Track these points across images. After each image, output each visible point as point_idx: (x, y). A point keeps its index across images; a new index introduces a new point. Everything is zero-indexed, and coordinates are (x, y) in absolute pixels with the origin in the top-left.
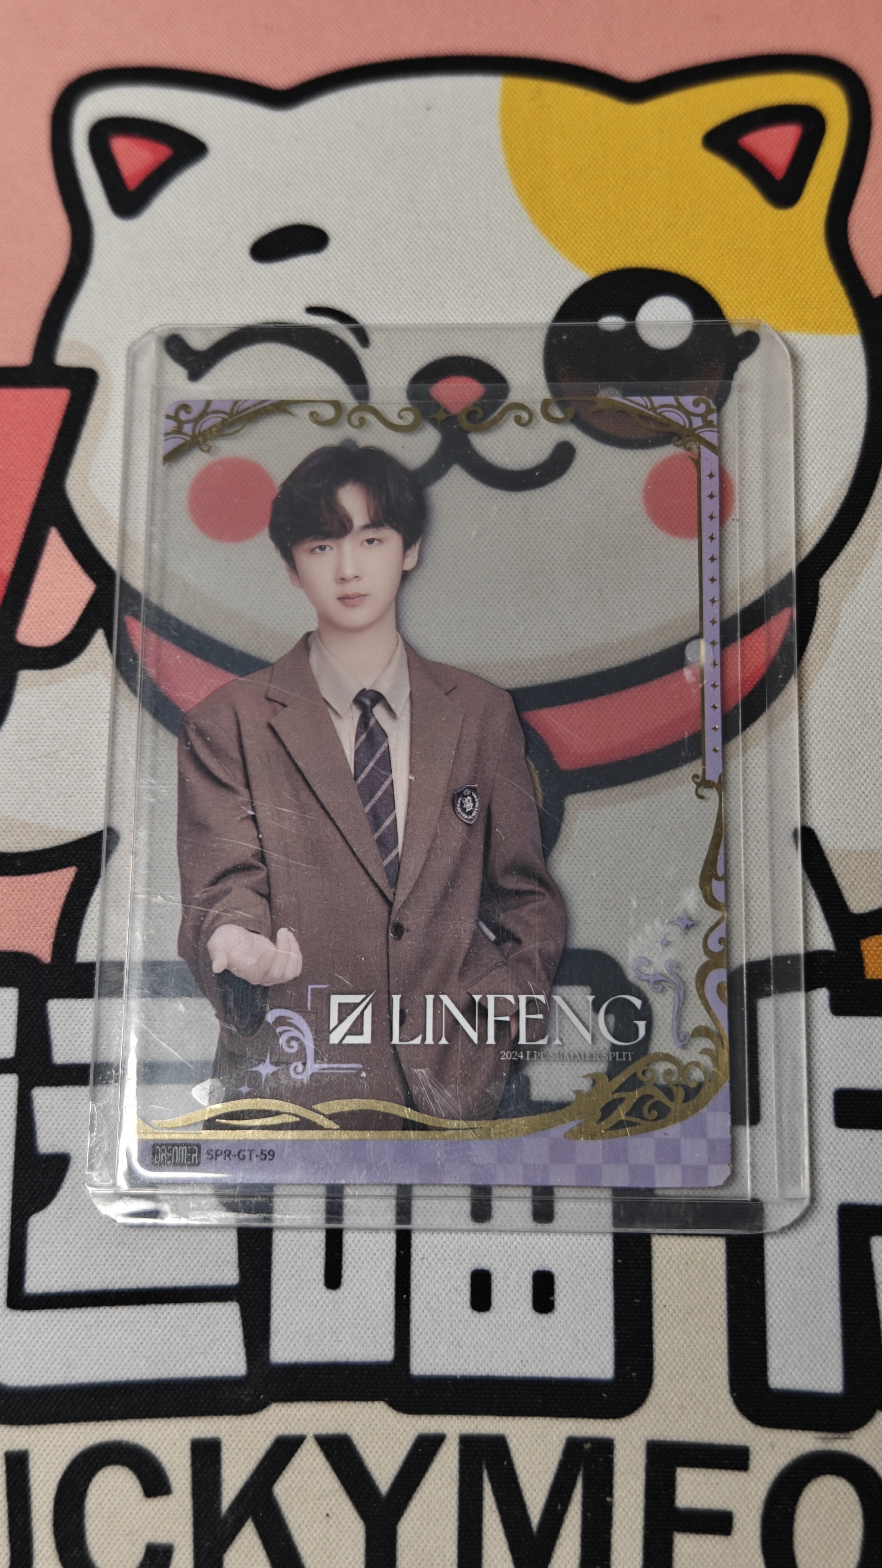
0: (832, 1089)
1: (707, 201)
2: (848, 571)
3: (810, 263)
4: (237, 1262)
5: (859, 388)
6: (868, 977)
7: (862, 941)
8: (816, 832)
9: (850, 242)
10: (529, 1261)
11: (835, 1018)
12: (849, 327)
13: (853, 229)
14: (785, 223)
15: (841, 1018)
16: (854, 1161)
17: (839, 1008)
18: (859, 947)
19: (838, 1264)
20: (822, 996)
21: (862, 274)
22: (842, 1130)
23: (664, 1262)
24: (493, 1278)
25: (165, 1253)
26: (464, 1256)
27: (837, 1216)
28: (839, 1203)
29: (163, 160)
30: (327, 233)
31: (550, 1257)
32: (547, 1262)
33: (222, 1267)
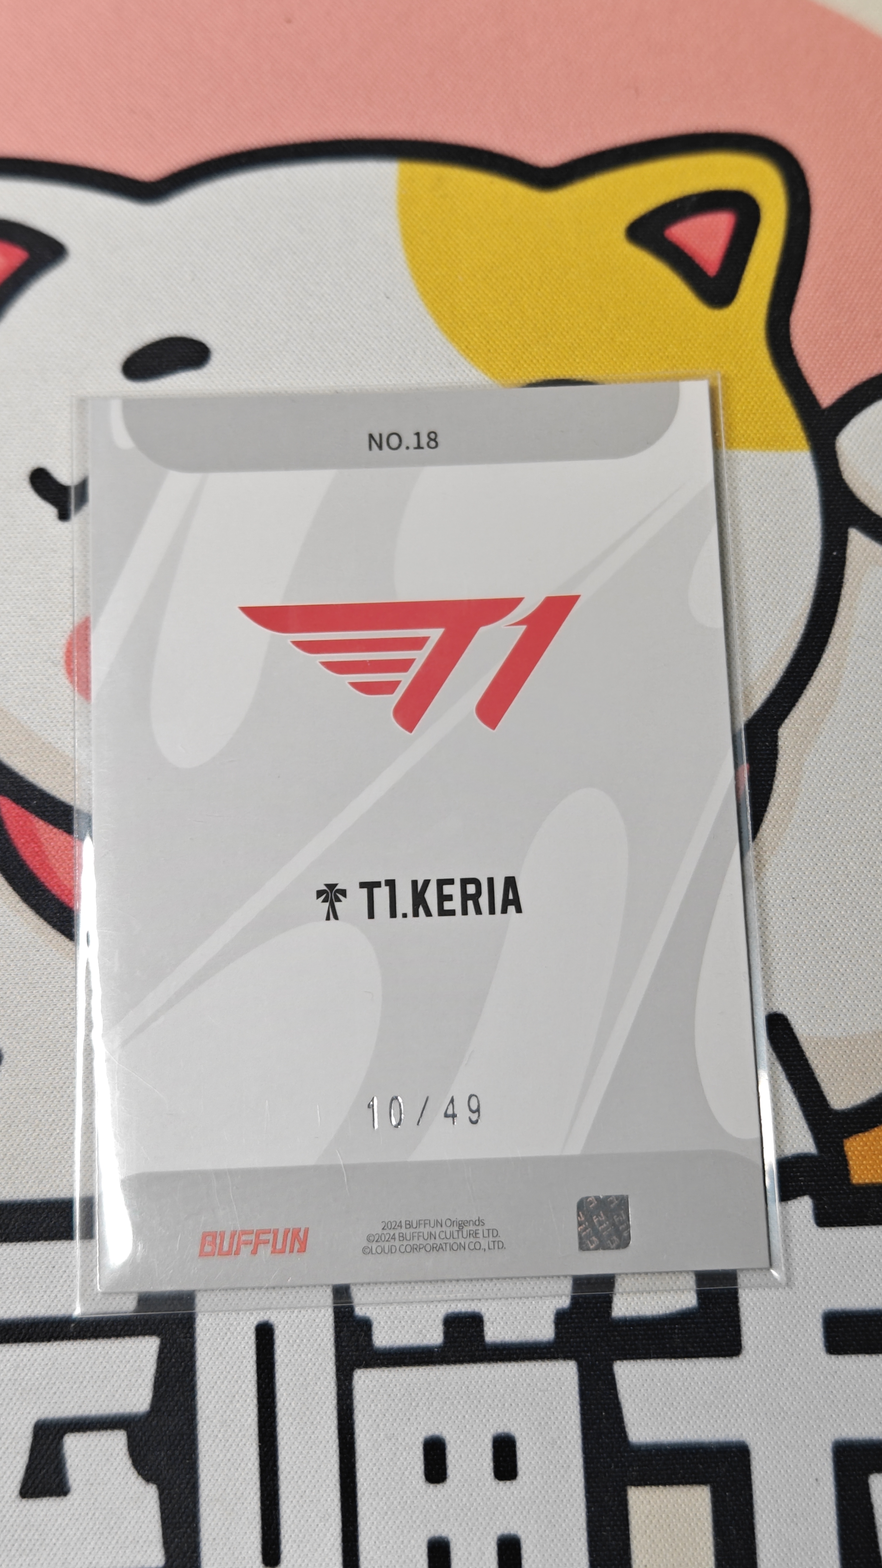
0: (821, 1311)
1: (634, 302)
2: (808, 720)
3: (751, 370)
4: (161, 1541)
5: (811, 511)
6: (854, 1182)
7: (845, 1141)
8: (789, 1018)
9: (793, 346)
10: (491, 1524)
11: (820, 1230)
12: (797, 442)
13: (796, 330)
14: (721, 325)
15: (826, 1229)
16: (848, 1391)
17: (824, 1219)
18: (843, 1147)
19: (835, 1508)
20: (804, 1206)
21: (808, 382)
22: (833, 1357)
23: (643, 1517)
24: (452, 1545)
25: (78, 1534)
26: (418, 1522)
27: (831, 1454)
28: (833, 1440)
29: (18, 265)
30: (209, 346)
31: (515, 1518)
32: (511, 1524)
33: (145, 1548)
